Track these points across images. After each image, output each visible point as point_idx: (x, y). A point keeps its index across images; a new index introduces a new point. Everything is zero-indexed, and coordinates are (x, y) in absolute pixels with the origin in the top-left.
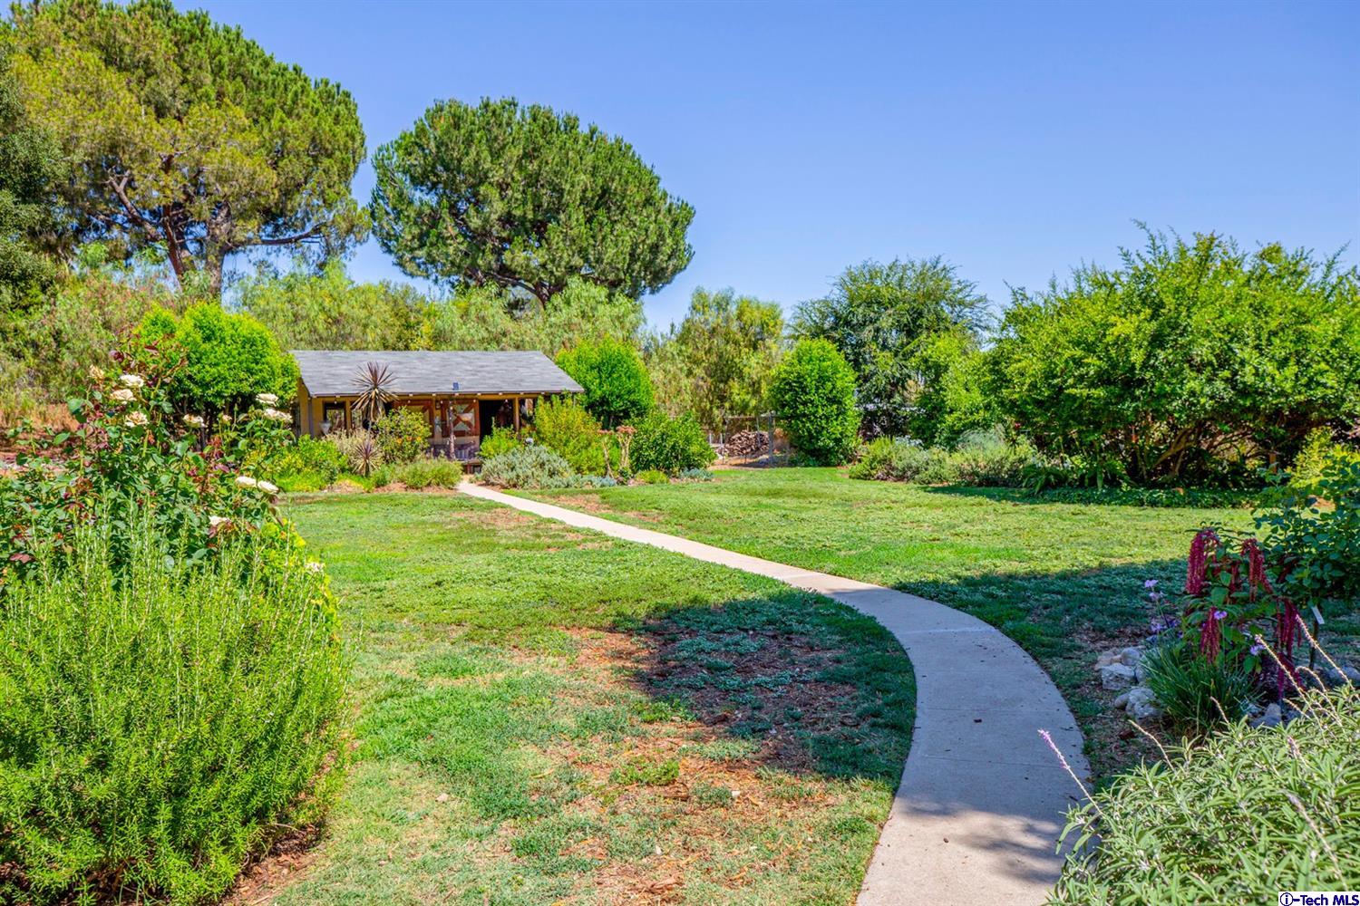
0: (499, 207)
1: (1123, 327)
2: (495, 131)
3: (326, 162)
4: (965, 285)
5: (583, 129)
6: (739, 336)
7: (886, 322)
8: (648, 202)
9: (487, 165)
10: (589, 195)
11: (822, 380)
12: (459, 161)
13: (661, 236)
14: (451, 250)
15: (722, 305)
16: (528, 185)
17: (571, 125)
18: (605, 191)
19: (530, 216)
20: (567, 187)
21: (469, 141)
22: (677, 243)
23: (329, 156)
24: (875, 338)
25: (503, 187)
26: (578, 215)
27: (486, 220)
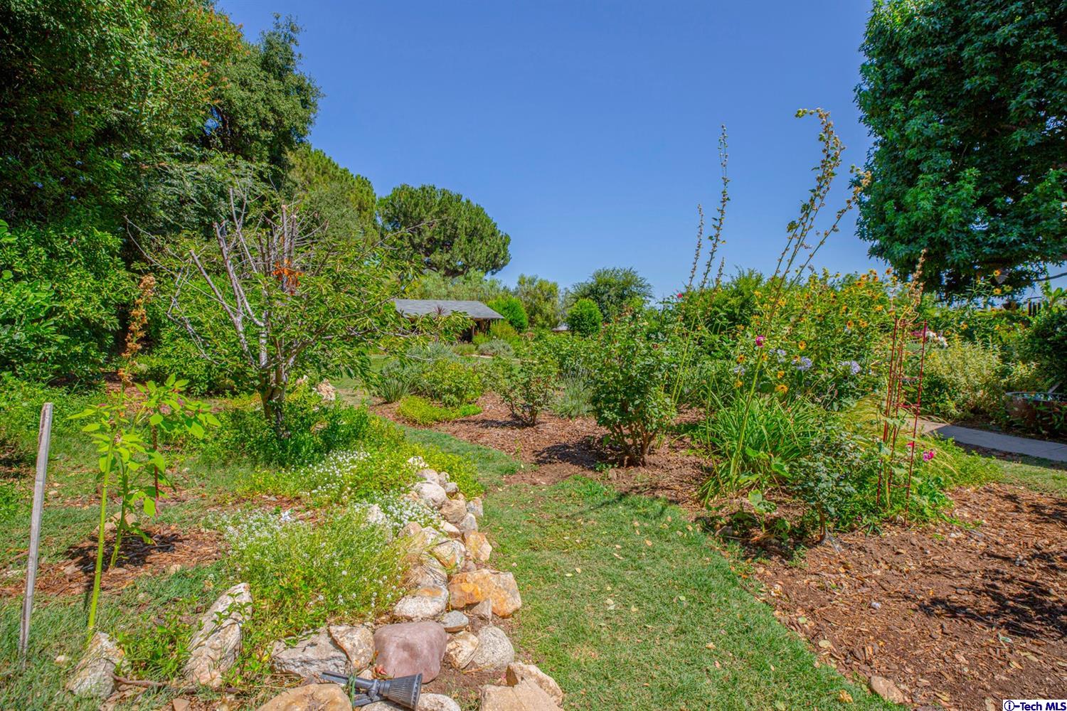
0: (429, 234)
1: (733, 301)
2: (428, 200)
3: (365, 213)
4: (642, 279)
5: (464, 200)
6: (541, 296)
7: (612, 293)
8: (493, 234)
9: (424, 215)
10: (468, 230)
11: (590, 315)
12: (412, 212)
13: (499, 250)
14: (406, 253)
15: (532, 282)
16: (441, 225)
17: (459, 199)
18: (475, 228)
19: (442, 239)
20: (460, 227)
21: (416, 205)
22: (506, 253)
23: (366, 210)
24: (608, 299)
25: (430, 225)
26: (464, 238)
27: (422, 240)
